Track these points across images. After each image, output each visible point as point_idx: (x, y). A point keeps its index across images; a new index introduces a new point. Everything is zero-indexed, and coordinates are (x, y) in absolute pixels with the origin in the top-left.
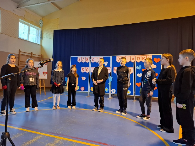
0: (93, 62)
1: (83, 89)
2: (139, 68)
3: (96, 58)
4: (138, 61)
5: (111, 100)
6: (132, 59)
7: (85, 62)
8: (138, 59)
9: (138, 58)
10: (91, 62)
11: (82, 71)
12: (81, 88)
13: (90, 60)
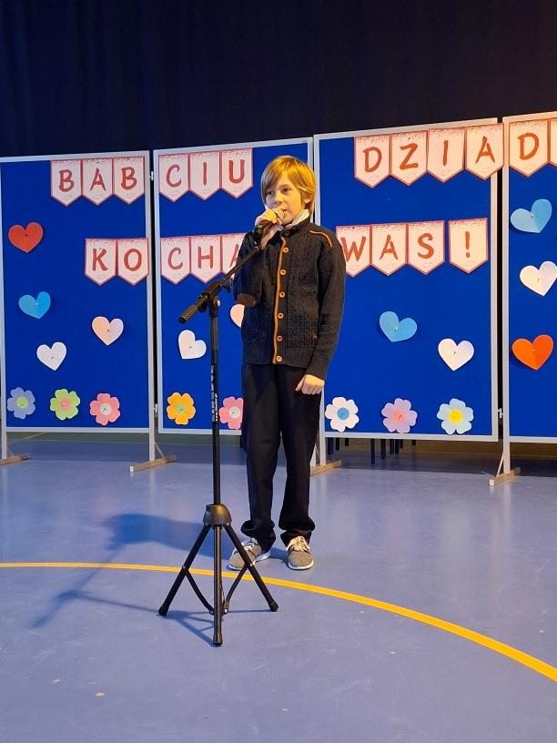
0: (174, 194)
1: (106, 408)
2: (531, 220)
3: (197, 162)
4: (528, 168)
6: (481, 154)
7: (114, 199)
8: (526, 153)
9: (521, 138)
10: (161, 195)
11: (94, 269)
12: (93, 404)
13: (152, 183)
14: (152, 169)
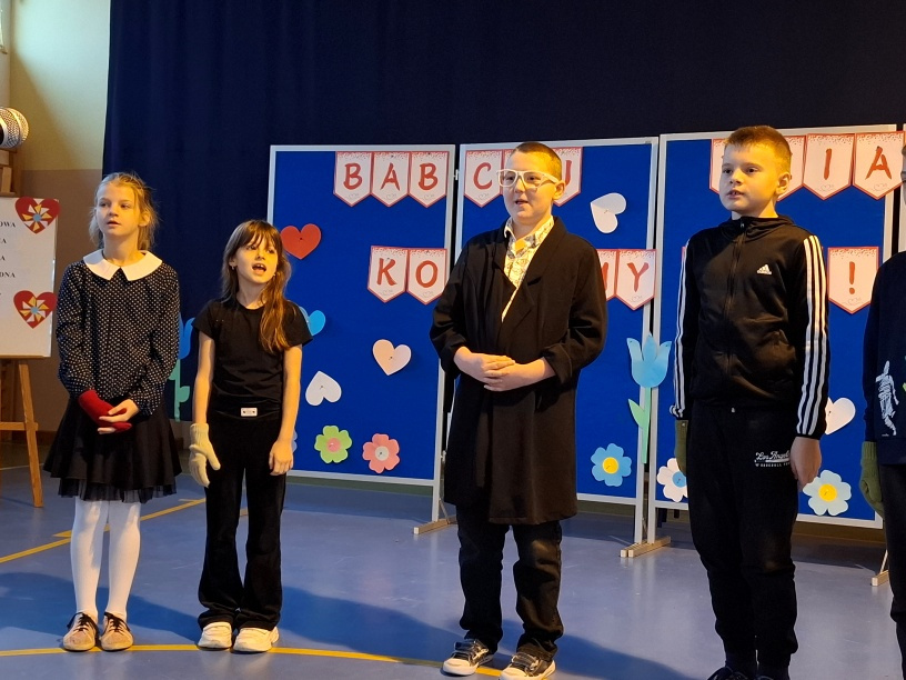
0: (482, 198)
5: (651, 561)
6: (874, 167)
7: (408, 201)
10: (465, 197)
11: (379, 282)
12: (366, 446)
13: (456, 183)
14: (457, 166)
